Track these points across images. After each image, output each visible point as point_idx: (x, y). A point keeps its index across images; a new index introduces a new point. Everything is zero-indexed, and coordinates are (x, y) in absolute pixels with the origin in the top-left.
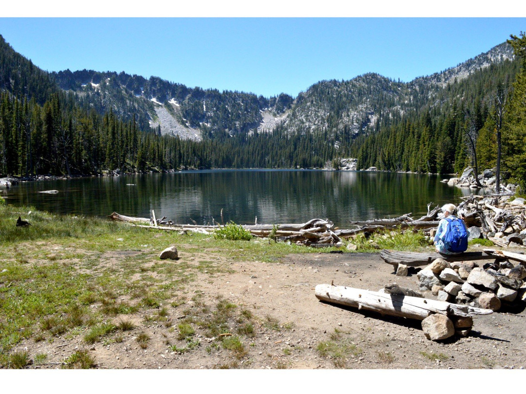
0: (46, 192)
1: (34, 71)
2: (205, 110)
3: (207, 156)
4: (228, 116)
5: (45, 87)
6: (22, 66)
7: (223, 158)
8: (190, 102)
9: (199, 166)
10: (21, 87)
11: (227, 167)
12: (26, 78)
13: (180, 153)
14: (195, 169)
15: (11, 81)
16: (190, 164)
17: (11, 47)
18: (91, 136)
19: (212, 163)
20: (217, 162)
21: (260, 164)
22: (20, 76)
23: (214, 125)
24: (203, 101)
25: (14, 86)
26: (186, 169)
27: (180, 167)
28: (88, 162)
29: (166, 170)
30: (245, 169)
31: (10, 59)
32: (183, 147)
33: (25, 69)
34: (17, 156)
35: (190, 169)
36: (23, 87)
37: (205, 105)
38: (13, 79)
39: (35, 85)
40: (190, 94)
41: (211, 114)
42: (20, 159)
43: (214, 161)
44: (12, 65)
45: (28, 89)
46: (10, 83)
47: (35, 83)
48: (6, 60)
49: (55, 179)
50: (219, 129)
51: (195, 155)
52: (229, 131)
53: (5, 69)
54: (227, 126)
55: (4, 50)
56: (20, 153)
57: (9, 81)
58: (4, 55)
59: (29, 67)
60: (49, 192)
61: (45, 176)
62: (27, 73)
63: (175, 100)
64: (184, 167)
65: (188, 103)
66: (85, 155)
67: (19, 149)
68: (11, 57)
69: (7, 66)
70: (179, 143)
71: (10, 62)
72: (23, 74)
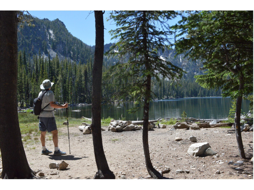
0: (75, 111)
1: (83, 47)
2: (181, 61)
3: (181, 90)
4: (196, 64)
5: (88, 55)
6: (77, 44)
7: (192, 91)
8: (172, 57)
9: (175, 96)
10: (76, 56)
11: (194, 96)
12: (79, 51)
13: (164, 88)
14: (173, 98)
15: (71, 53)
16: (170, 95)
17: (71, 34)
18: (107, 82)
19: (184, 94)
20: (187, 93)
21: (217, 94)
22: (76, 50)
23: (187, 70)
24: (179, 56)
25: (73, 56)
26: (168, 98)
27: (164, 97)
28: (106, 96)
29: (153, 99)
30: (206, 97)
31: (71, 41)
32: (166, 85)
33: (79, 46)
34: (68, 93)
35: (170, 98)
36: (77, 56)
37: (181, 58)
38: (72, 52)
39: (83, 54)
40: (171, 52)
41: (185, 64)
42: (69, 94)
43: (185, 93)
44: (72, 44)
45: (80, 57)
46: (71, 54)
47: (84, 53)
48: (69, 42)
49: (87, 105)
50: (190, 73)
51: (173, 90)
52: (197, 73)
53: (68, 47)
54: (196, 70)
55: (68, 36)
56: (69, 92)
57: (70, 53)
58: (68, 39)
59: (80, 45)
60: (76, 111)
61: (82, 103)
62: (79, 48)
63: (162, 57)
64: (166, 97)
65: (171, 58)
66: (104, 92)
67: (69, 89)
68: (71, 40)
69: (69, 45)
70: (163, 83)
71: (71, 43)
72: (78, 49)
